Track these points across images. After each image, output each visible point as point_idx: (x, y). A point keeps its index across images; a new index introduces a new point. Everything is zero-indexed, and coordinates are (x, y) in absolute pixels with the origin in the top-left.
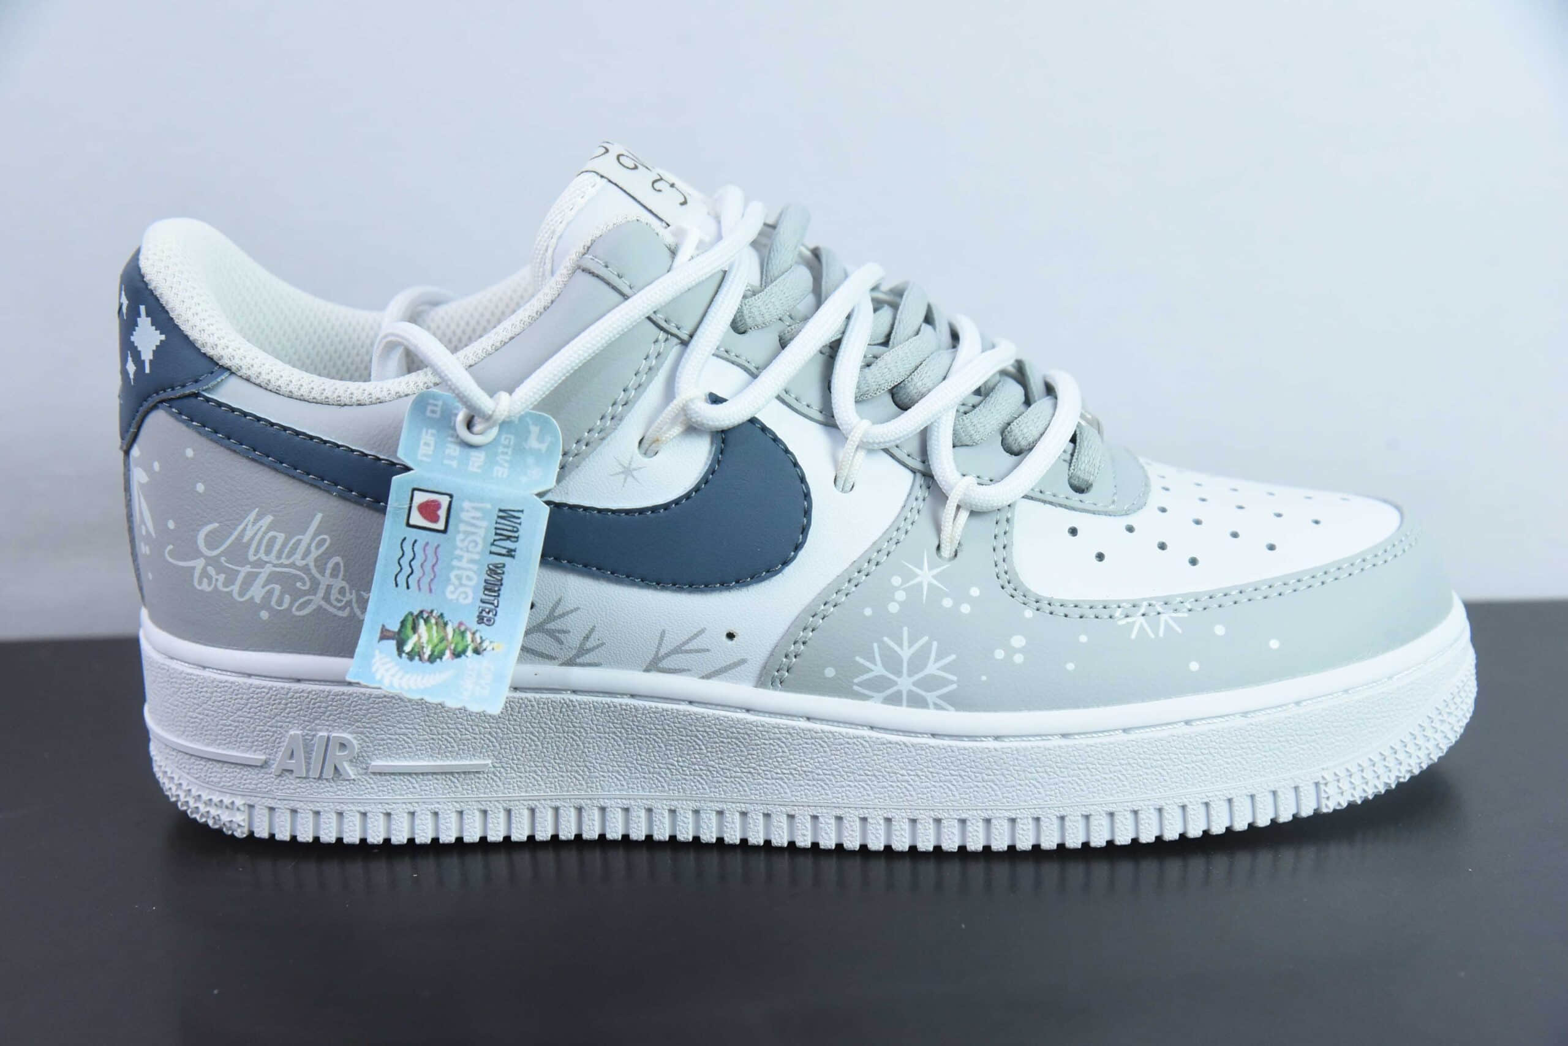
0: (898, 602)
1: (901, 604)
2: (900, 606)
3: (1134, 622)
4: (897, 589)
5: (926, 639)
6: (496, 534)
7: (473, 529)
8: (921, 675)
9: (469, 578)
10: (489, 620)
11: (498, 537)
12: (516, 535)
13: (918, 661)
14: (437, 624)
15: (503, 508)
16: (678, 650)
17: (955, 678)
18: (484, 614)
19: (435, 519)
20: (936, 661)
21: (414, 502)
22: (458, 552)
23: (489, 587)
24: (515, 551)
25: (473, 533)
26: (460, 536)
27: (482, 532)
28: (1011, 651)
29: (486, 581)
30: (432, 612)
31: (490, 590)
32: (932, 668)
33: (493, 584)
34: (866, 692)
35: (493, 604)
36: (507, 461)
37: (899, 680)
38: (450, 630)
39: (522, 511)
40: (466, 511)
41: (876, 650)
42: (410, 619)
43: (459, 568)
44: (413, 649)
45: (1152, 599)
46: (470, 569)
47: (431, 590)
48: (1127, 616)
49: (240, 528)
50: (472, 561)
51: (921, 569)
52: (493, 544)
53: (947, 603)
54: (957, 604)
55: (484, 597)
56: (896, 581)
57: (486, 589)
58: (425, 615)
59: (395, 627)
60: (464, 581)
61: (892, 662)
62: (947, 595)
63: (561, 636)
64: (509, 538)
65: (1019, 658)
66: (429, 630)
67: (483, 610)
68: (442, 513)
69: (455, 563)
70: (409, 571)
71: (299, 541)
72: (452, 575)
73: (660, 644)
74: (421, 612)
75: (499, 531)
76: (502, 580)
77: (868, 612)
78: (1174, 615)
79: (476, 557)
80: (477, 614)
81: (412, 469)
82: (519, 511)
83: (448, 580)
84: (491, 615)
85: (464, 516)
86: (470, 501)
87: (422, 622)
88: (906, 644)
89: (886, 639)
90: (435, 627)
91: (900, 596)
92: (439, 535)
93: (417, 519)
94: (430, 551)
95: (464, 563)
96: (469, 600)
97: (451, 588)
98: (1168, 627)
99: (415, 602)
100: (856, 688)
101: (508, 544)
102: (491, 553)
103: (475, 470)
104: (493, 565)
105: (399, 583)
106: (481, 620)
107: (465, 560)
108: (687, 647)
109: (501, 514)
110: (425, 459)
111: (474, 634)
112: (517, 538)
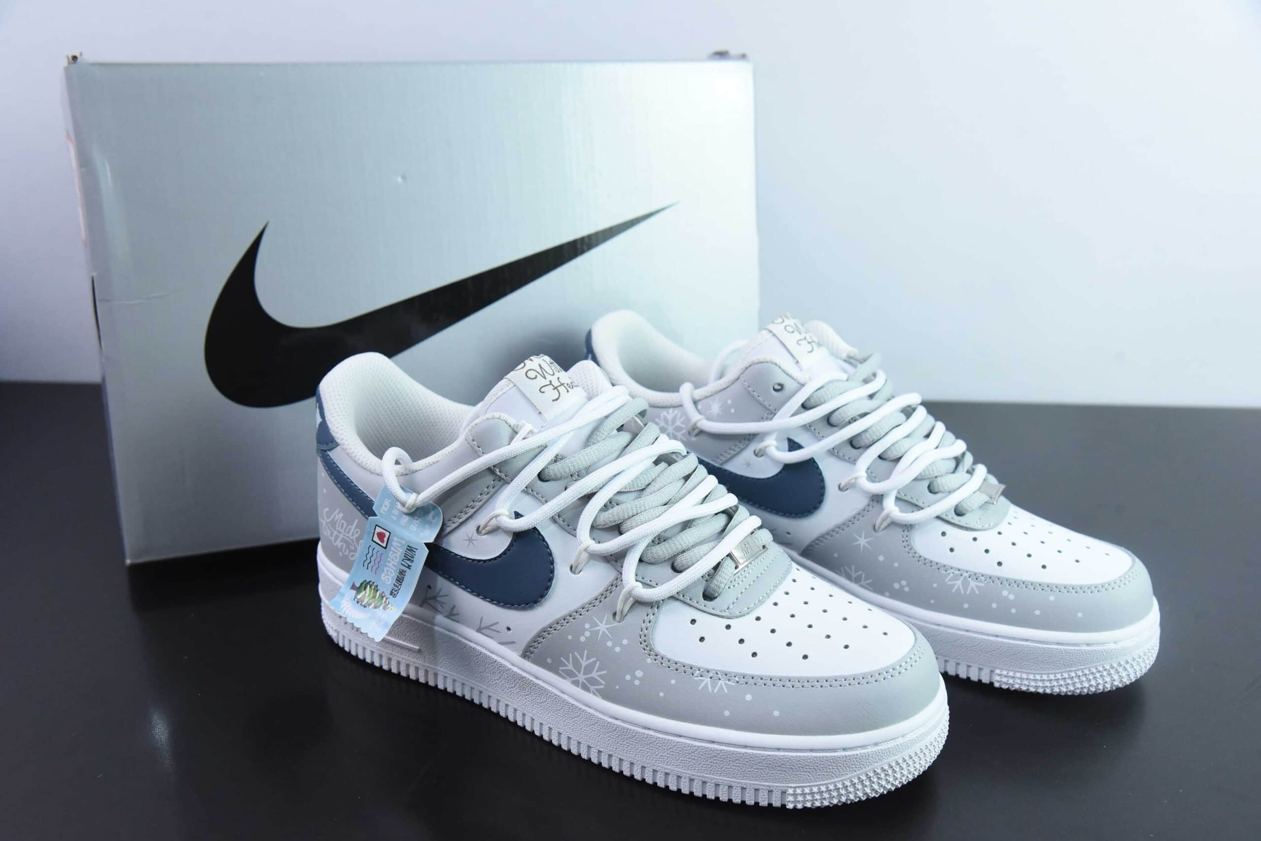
0: (584, 636)
1: (586, 638)
2: (586, 639)
3: (704, 680)
4: (587, 630)
5: (594, 659)
6: (405, 556)
7: (396, 551)
8: (589, 676)
9: (391, 572)
10: (394, 595)
11: (405, 558)
12: (413, 559)
13: (589, 669)
14: (374, 589)
15: (410, 545)
16: (487, 628)
17: (604, 683)
18: (394, 591)
19: (383, 541)
20: (597, 671)
21: (376, 531)
22: (389, 559)
23: (399, 579)
24: (411, 566)
25: (396, 553)
26: (391, 552)
27: (399, 554)
28: (634, 677)
29: (398, 576)
30: (374, 583)
31: (398, 581)
32: (594, 674)
33: (400, 580)
34: (564, 675)
35: (398, 588)
36: (417, 523)
37: (579, 675)
38: (378, 593)
39: (417, 549)
40: (395, 542)
41: (571, 657)
42: (365, 583)
43: (388, 567)
44: (360, 599)
45: (718, 671)
46: (392, 568)
47: (376, 573)
48: (701, 676)
49: (333, 515)
50: (393, 565)
51: (601, 623)
52: (403, 560)
53: (609, 644)
54: (614, 646)
55: (395, 583)
56: (587, 626)
57: (397, 580)
58: (371, 584)
59: (358, 585)
60: (389, 573)
61: (577, 665)
62: (610, 640)
63: (443, 605)
64: (409, 560)
65: (637, 682)
66: (370, 591)
67: (394, 589)
68: (386, 539)
69: (387, 564)
70: (369, 561)
71: (350, 529)
72: (386, 569)
73: (481, 623)
74: (370, 581)
75: (406, 556)
76: (404, 578)
77: (570, 637)
78: (727, 682)
79: (396, 564)
80: (391, 590)
81: (376, 515)
82: (416, 549)
83: (383, 570)
84: (396, 592)
85: (394, 544)
86: (397, 538)
87: (369, 586)
88: (585, 659)
89: (576, 653)
90: (373, 590)
91: (587, 634)
92: (383, 549)
93: (376, 539)
94: (379, 554)
95: (390, 565)
96: (389, 583)
97: (383, 575)
98: (721, 688)
99: (368, 576)
100: (560, 672)
101: (408, 562)
102: (402, 564)
103: (403, 524)
104: (402, 570)
105: (365, 565)
106: (391, 593)
107: (391, 563)
108: (491, 627)
109: (408, 548)
110: (383, 512)
111: (387, 599)
112: (413, 561)
